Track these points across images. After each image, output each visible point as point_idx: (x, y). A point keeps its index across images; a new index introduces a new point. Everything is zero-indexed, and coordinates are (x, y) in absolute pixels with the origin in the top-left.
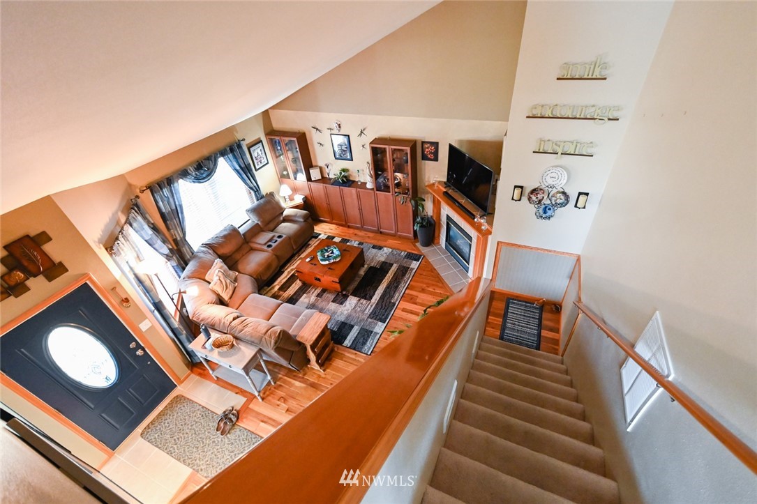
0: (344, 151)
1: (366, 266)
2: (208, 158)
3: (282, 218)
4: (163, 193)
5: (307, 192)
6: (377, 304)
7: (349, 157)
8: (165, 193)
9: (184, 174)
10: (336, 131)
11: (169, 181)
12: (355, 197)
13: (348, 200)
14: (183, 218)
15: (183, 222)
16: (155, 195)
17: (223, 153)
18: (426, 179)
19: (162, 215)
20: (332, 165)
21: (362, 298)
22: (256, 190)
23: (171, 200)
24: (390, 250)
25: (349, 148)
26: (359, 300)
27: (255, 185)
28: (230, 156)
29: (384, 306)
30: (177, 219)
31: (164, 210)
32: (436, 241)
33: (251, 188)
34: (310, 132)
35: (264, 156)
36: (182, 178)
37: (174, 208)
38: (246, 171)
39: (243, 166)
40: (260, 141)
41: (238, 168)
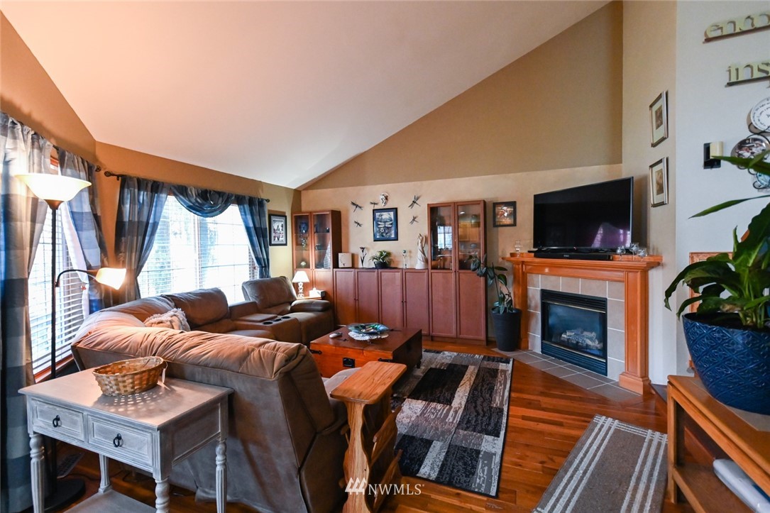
0: (388, 228)
1: (423, 368)
2: (220, 194)
3: (289, 308)
4: (139, 195)
5: (329, 288)
6: (466, 408)
7: (393, 236)
8: (141, 198)
9: (180, 191)
10: (381, 206)
11: (156, 188)
12: (398, 282)
13: (387, 290)
14: (150, 242)
15: (147, 249)
16: (126, 190)
17: (239, 200)
18: (500, 254)
19: (120, 224)
20: (368, 249)
21: (431, 401)
22: (264, 264)
23: (146, 209)
24: (455, 354)
25: (394, 224)
26: (428, 404)
27: (265, 257)
28: (247, 207)
29: (480, 411)
30: (140, 238)
31: (126, 219)
32: (523, 345)
33: (258, 259)
34: (347, 211)
35: (284, 234)
36: (175, 195)
37: (144, 219)
38: (260, 236)
39: (257, 226)
40: (283, 215)
41: (251, 225)
